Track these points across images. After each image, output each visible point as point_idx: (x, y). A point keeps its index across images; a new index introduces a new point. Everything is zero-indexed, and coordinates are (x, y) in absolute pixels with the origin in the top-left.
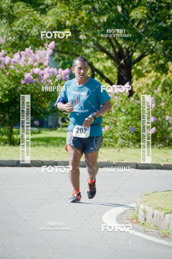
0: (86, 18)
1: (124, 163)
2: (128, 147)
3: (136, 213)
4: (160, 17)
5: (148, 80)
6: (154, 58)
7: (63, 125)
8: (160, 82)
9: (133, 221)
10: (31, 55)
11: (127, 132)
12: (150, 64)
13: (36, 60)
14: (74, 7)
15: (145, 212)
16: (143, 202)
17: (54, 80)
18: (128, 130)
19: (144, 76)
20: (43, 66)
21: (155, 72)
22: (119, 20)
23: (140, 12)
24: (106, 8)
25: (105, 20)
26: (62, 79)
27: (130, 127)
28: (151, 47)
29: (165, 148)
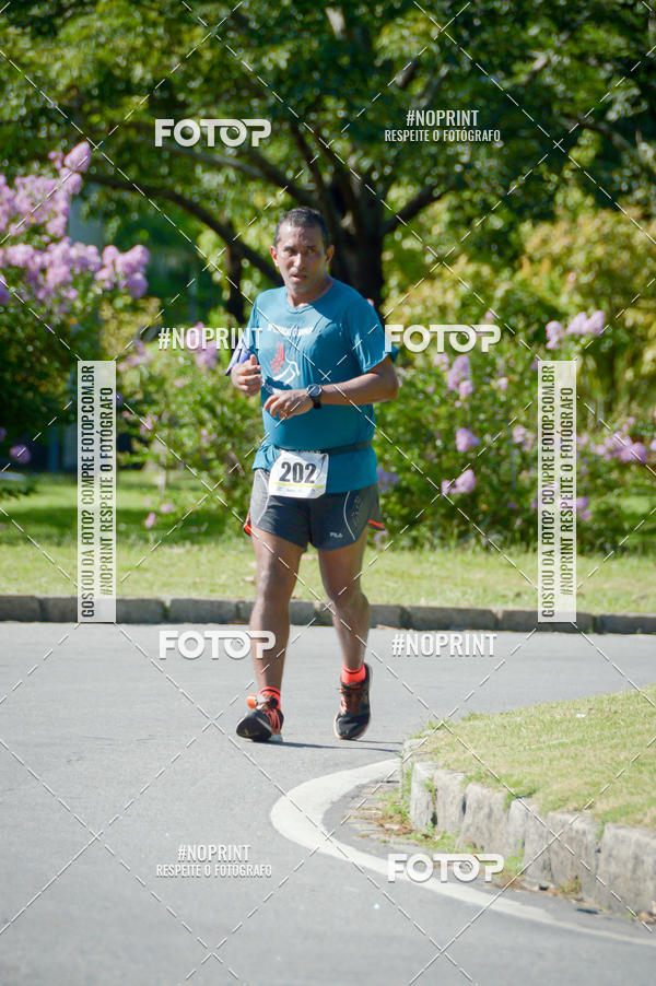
0: (208, 55)
2: (372, 544)
3: (400, 795)
4: (491, 54)
5: (445, 291)
6: (468, 209)
7: (123, 463)
8: (489, 299)
9: (387, 826)
12: (451, 232)
13: (19, 212)
14: (161, 13)
15: (433, 792)
16: (426, 753)
17: (87, 290)
19: (431, 277)
20: (45, 239)
21: (470, 260)
22: (333, 64)
23: (414, 34)
24: (285, 18)
25: (283, 64)
26: (116, 285)
28: (458, 168)
29: (509, 548)
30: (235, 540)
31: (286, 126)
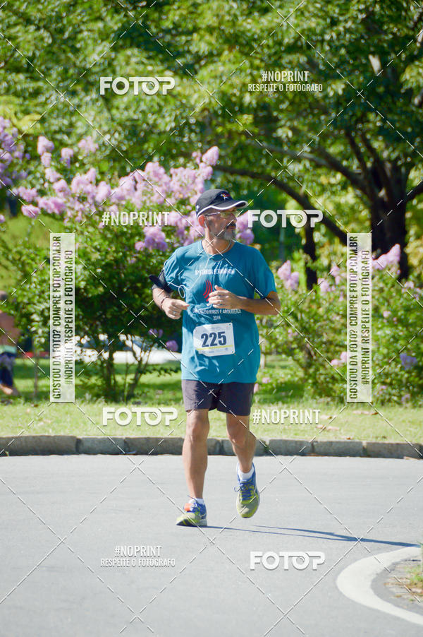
1: (389, 444)
2: (399, 404)
3: (422, 569)
9: (413, 590)
10: (160, 179)
11: (396, 366)
13: (172, 192)
14: (262, 60)
18: (397, 363)
20: (189, 208)
22: (374, 92)
24: (342, 62)
25: (340, 92)
27: (402, 354)
30: (310, 401)
31: (342, 132)
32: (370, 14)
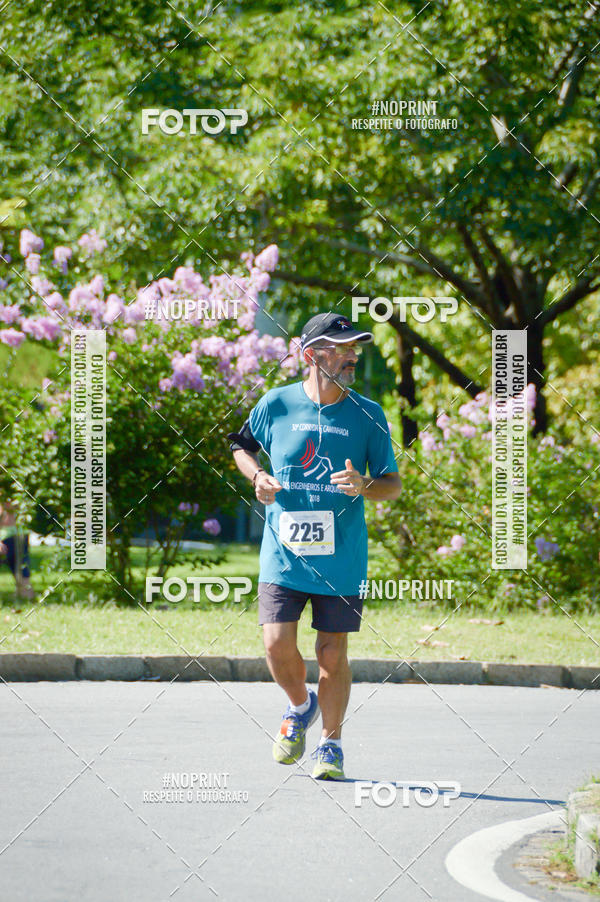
0: (382, 162)
1: (519, 666)
2: (534, 609)
3: (565, 845)
9: (554, 874)
10: (195, 290)
11: (529, 557)
14: (340, 124)
15: (597, 842)
16: (590, 805)
17: (273, 378)
18: (531, 551)
19: (588, 362)
20: (236, 331)
22: (497, 168)
23: (572, 141)
25: (451, 169)
27: (538, 539)
30: (408, 605)
31: (454, 225)
32: (493, 60)
